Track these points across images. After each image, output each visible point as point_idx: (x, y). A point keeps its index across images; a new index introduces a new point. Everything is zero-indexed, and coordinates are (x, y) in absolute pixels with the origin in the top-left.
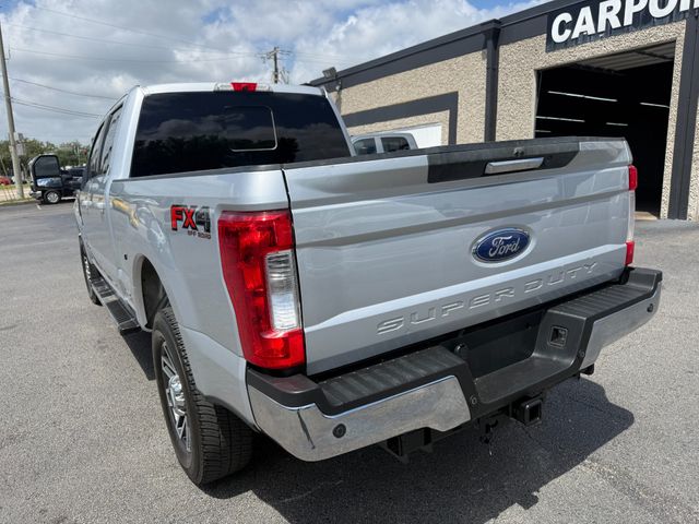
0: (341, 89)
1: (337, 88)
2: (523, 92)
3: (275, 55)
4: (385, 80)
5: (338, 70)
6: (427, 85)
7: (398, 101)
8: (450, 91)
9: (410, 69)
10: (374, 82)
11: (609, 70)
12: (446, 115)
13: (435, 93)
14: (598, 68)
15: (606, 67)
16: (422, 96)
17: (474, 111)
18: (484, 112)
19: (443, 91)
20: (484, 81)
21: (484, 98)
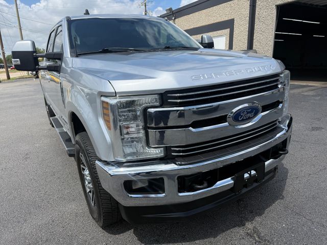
0: (175, 19)
1: (173, 18)
2: (269, 18)
3: (145, 4)
4: (197, 13)
5: (173, 9)
6: (218, 16)
7: (204, 24)
8: (230, 18)
9: (209, 8)
10: (191, 15)
11: (317, 5)
12: (227, 31)
13: (223, 20)
14: (311, 4)
15: (315, 4)
16: (216, 21)
17: (242, 29)
18: (247, 29)
19: (226, 19)
20: (248, 13)
21: (248, 22)
